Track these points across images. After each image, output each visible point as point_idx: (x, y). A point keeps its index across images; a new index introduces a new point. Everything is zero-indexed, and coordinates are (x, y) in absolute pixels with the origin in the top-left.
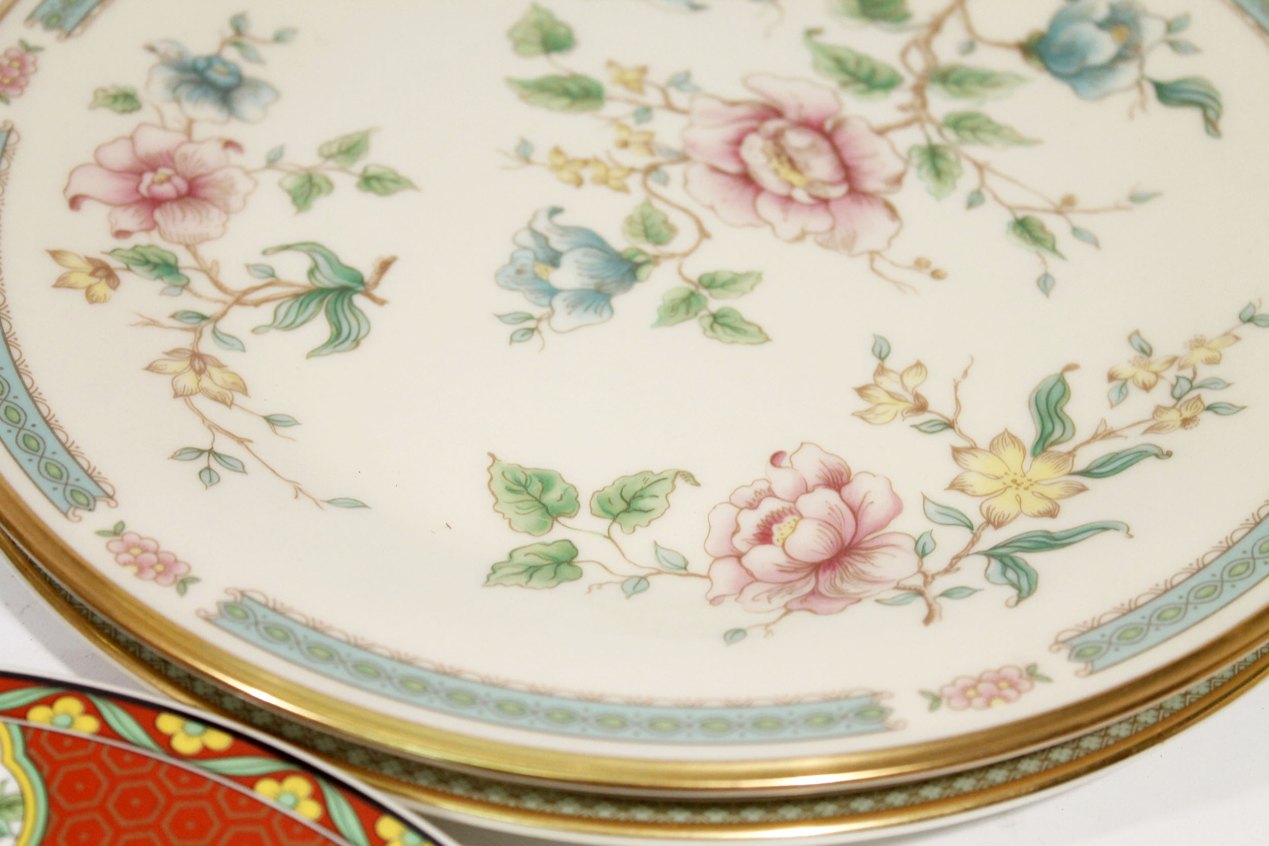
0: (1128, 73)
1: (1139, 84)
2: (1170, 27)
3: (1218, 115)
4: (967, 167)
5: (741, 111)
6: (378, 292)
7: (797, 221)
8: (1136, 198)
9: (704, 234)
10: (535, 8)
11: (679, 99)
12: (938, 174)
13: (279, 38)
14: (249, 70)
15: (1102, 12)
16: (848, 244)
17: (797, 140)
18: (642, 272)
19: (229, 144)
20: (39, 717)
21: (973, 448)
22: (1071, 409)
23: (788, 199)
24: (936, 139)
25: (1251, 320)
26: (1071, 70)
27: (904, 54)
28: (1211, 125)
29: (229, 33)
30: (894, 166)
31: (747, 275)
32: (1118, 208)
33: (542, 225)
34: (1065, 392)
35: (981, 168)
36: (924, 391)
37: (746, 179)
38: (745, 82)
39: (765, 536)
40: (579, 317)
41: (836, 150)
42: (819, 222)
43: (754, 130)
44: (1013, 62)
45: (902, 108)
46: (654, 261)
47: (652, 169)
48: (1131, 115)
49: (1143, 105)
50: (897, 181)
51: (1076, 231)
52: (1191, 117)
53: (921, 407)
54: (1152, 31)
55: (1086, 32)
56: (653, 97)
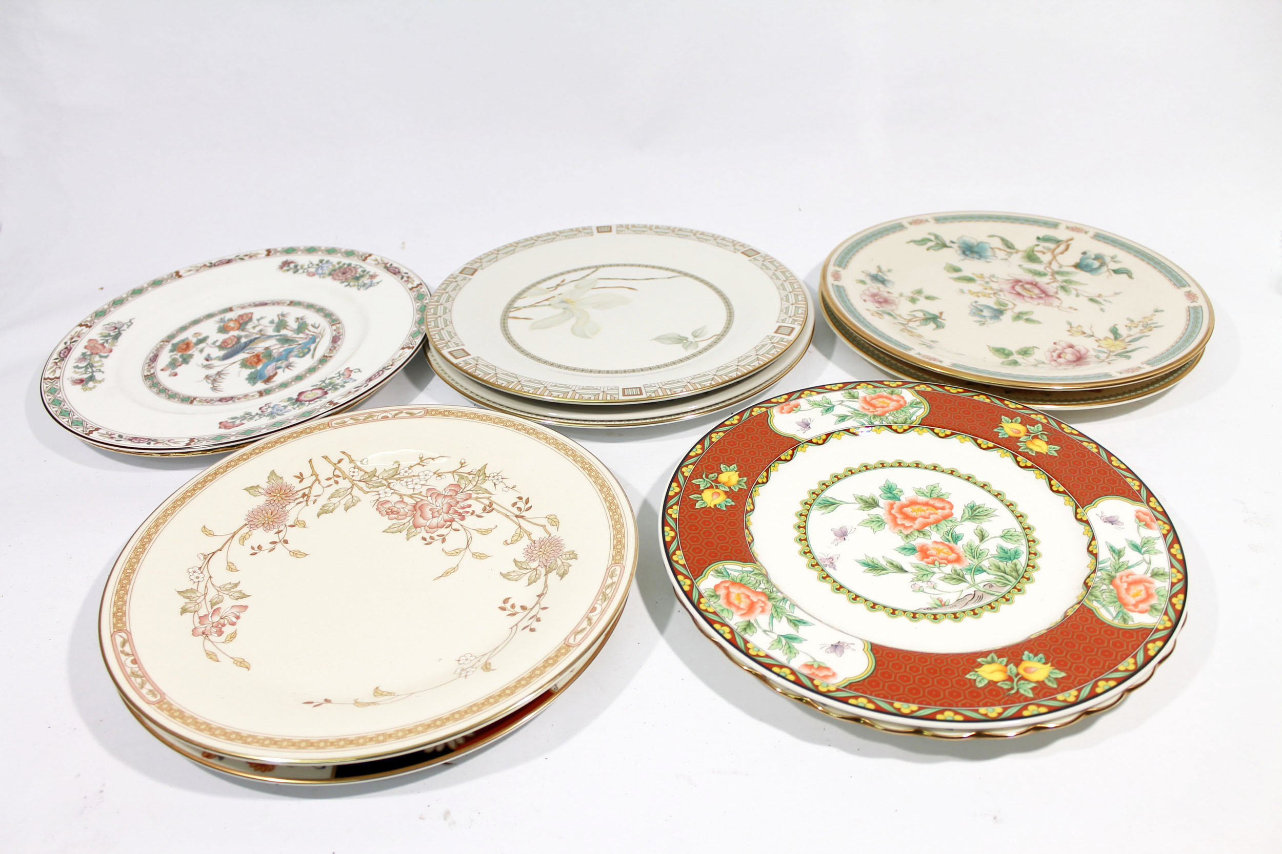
0: (1104, 269)
1: (1108, 270)
2: (1112, 258)
3: (1131, 274)
4: (1073, 290)
5: (1011, 281)
6: (942, 318)
7: (1036, 302)
8: (1116, 294)
9: (1015, 305)
10: (947, 264)
11: (994, 280)
12: (1066, 291)
13: (889, 271)
14: (885, 277)
15: (1093, 257)
16: (1051, 305)
17: (1027, 286)
18: (1004, 312)
19: (888, 292)
20: (917, 388)
21: (1100, 340)
22: (1119, 332)
23: (1032, 298)
24: (1062, 285)
25: (1157, 311)
26: (1089, 269)
27: (1045, 268)
28: (1130, 276)
29: (878, 269)
30: (1055, 290)
31: (1030, 312)
32: (1112, 296)
33: (974, 304)
34: (1117, 329)
35: (1076, 290)
36: (1083, 330)
37: (1019, 294)
38: (1009, 276)
39: (1059, 356)
40: (993, 321)
41: (1039, 288)
42: (1041, 301)
43: (1016, 285)
44: (1073, 269)
45: (1050, 279)
46: (1006, 310)
47: (995, 294)
48: (1108, 277)
49: (1111, 275)
50: (1057, 293)
51: (1105, 301)
52: (1125, 276)
53: (1084, 333)
54: (1108, 260)
55: (1090, 261)
56: (987, 280)
